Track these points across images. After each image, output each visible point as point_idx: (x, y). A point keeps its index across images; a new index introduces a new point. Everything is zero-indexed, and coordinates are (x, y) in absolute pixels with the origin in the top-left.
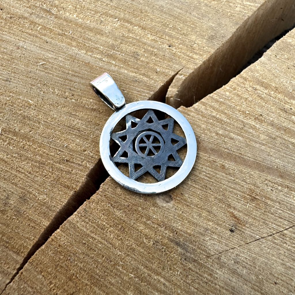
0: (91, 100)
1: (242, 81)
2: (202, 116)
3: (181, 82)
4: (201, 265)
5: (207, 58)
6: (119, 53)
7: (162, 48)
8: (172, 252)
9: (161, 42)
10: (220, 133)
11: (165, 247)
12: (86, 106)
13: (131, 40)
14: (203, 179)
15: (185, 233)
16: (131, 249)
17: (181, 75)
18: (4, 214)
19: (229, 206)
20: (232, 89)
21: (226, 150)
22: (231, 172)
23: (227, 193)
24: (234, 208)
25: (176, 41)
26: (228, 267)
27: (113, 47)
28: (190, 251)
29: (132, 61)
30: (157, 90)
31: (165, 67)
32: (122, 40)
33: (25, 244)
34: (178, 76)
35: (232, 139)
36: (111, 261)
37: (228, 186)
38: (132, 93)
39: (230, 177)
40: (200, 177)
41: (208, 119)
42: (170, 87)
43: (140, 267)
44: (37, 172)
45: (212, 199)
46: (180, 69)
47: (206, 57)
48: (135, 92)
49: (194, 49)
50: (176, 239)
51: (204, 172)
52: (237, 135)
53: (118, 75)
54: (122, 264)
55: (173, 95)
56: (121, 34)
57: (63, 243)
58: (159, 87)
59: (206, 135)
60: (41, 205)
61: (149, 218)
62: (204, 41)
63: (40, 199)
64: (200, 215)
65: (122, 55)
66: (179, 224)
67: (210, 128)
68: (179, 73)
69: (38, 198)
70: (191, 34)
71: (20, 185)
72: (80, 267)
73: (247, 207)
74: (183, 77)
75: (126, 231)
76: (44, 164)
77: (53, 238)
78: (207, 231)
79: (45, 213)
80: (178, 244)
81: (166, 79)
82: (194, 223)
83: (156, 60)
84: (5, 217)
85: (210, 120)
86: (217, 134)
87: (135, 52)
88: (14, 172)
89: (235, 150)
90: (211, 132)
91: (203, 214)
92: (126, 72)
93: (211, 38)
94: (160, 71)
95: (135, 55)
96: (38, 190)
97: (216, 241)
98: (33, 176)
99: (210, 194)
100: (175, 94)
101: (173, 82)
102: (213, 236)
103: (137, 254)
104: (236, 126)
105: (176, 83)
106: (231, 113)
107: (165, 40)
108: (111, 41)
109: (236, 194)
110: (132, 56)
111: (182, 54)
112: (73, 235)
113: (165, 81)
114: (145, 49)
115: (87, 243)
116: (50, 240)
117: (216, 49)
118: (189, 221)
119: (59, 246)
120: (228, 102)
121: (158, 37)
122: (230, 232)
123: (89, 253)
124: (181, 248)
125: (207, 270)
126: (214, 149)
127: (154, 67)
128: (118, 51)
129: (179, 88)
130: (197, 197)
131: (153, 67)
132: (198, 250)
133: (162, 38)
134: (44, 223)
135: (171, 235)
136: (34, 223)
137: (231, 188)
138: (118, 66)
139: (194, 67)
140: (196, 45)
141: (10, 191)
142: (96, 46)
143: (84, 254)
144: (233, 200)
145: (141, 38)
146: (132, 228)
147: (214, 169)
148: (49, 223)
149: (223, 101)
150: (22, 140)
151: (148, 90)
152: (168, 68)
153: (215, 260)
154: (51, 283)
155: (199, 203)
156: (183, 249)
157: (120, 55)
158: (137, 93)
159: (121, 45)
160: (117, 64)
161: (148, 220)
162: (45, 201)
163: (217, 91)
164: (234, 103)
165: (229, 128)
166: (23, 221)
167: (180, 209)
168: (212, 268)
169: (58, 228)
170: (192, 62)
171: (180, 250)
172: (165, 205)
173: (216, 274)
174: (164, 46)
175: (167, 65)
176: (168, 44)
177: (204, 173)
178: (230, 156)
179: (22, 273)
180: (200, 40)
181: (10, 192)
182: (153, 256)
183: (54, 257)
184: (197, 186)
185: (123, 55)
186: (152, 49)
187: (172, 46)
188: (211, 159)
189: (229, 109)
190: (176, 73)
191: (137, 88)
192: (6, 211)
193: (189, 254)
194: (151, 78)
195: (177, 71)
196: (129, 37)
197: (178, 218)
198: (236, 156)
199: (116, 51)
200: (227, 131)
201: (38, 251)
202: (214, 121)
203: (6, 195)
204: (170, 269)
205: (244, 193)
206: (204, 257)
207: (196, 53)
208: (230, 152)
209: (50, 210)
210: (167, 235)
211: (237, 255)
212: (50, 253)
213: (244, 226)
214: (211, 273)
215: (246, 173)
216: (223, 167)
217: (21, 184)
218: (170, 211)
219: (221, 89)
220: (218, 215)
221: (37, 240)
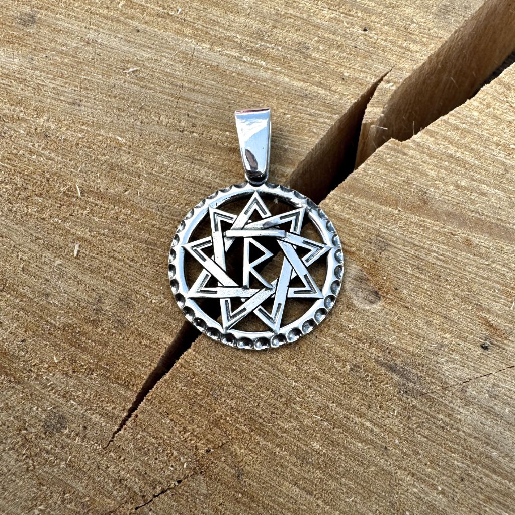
0: (227, 133)
1: (502, 90)
2: (428, 155)
3: (389, 95)
4: (433, 401)
5: (436, 50)
6: (272, 45)
7: (351, 34)
8: (383, 381)
9: (348, 24)
10: (463, 184)
11: (370, 374)
12: (219, 144)
13: (292, 20)
14: (433, 264)
15: (403, 351)
16: (312, 378)
17: (389, 82)
18: (96, 327)
19: (480, 307)
20: (484, 105)
21: (473, 215)
22: (483, 251)
23: (476, 287)
24: (489, 311)
25: (376, 20)
26: (479, 404)
27: (259, 35)
28: (414, 379)
29: (296, 60)
30: (346, 111)
31: (359, 68)
32: (276, 21)
33: (137, 373)
34: (382, 85)
35: (484, 194)
36: (281, 397)
37: (477, 275)
38: (300, 117)
39: (481, 261)
40: (428, 261)
41: (440, 161)
42: (368, 105)
43: (330, 405)
44: (145, 259)
45: (449, 296)
46: (385, 72)
47: (433, 48)
48: (305, 116)
49: (411, 34)
50: (388, 361)
51: (434, 252)
52: (493, 187)
53: (272, 86)
54: (300, 401)
55: (376, 119)
56: (272, 9)
57: (199, 370)
58: (348, 106)
59: (438, 188)
60: (158, 311)
61: (341, 328)
62: (430, 17)
63: (153, 301)
64: (429, 323)
65: (278, 50)
66: (394, 337)
67: (443, 176)
68: (384, 79)
69: (150, 300)
70: (406, 5)
71: (119, 280)
72: (231, 406)
73: (512, 308)
74: (393, 85)
75: (303, 350)
76: (156, 245)
77: (182, 362)
78: (443, 349)
79: (164, 324)
80: (392, 369)
81: (361, 91)
82: (418, 336)
83: (340, 57)
84: (99, 331)
85: (443, 163)
86: (458, 186)
87: (300, 43)
88: (105, 259)
89: (490, 214)
90: (445, 184)
91: (435, 321)
92: (286, 80)
93: (444, 11)
94: (349, 77)
95: (302, 49)
96: (149, 287)
97: (458, 363)
98: (138, 265)
99: (445, 288)
100: (379, 117)
101: (373, 96)
102: (452, 356)
103: (324, 385)
104: (492, 171)
105: (380, 98)
106: (482, 148)
107: (356, 19)
108: (255, 25)
109: (491, 288)
110: (295, 50)
111: (389, 44)
112: (214, 357)
113: (358, 94)
114: (319, 37)
115: (239, 370)
116: (177, 365)
117: (454, 31)
118: (411, 333)
119: (194, 374)
120: (476, 129)
121: (343, 13)
122: (482, 350)
123: (244, 384)
124: (398, 374)
125: (443, 408)
126: (451, 213)
127: (338, 70)
128: (270, 43)
129: (386, 106)
130: (423, 294)
131: (335, 70)
132: (427, 378)
133: (349, 15)
134: (164, 340)
135: (380, 355)
136: (148, 339)
137: (483, 278)
138: (272, 70)
139: (412, 66)
140: (415, 25)
141: (102, 290)
142: (228, 34)
143: (235, 386)
144: (487, 298)
145: (310, 16)
146: (314, 345)
147: (452, 247)
148: (172, 340)
149: (467, 127)
150: (112, 206)
151: (328, 112)
152: (363, 70)
153: (456, 393)
154: (185, 430)
155: (426, 303)
156: (402, 376)
157: (273, 49)
158: (309, 117)
159: (275, 30)
160: (269, 66)
161: (341, 332)
162: (164, 304)
163: (455, 109)
164: (487, 132)
165: (479, 176)
166: (130, 337)
167: (394, 313)
168: (451, 405)
169: (189, 347)
170: (408, 57)
171: (396, 378)
172: (367, 308)
173: (459, 415)
174: (355, 30)
175: (361, 65)
176: (361, 26)
177: (435, 255)
178: (480, 225)
179: (137, 416)
180: (422, 14)
181: (102, 292)
182: (351, 388)
183: (186, 392)
184: (423, 276)
185: (280, 48)
186: (332, 37)
187: (371, 29)
188: (446, 230)
189: (477, 142)
190: (378, 79)
191: (308, 109)
192: (99, 321)
193: (411, 385)
194: (333, 91)
195: (381, 75)
196: (289, 15)
197: (391, 328)
198: (493, 223)
199: (266, 41)
200: (476, 180)
201: (159, 382)
202: (452, 163)
203: (97, 297)
204: (380, 407)
205: (506, 287)
206: (438, 388)
207: (415, 42)
208: (479, 217)
209: (173, 319)
210: (374, 355)
211: (494, 385)
212: (179, 385)
213: (506, 339)
214: (450, 412)
215: (510, 252)
216: (468, 243)
217: (119, 278)
218: (376, 317)
219: (463, 106)
220: (459, 323)
221: (156, 365)
